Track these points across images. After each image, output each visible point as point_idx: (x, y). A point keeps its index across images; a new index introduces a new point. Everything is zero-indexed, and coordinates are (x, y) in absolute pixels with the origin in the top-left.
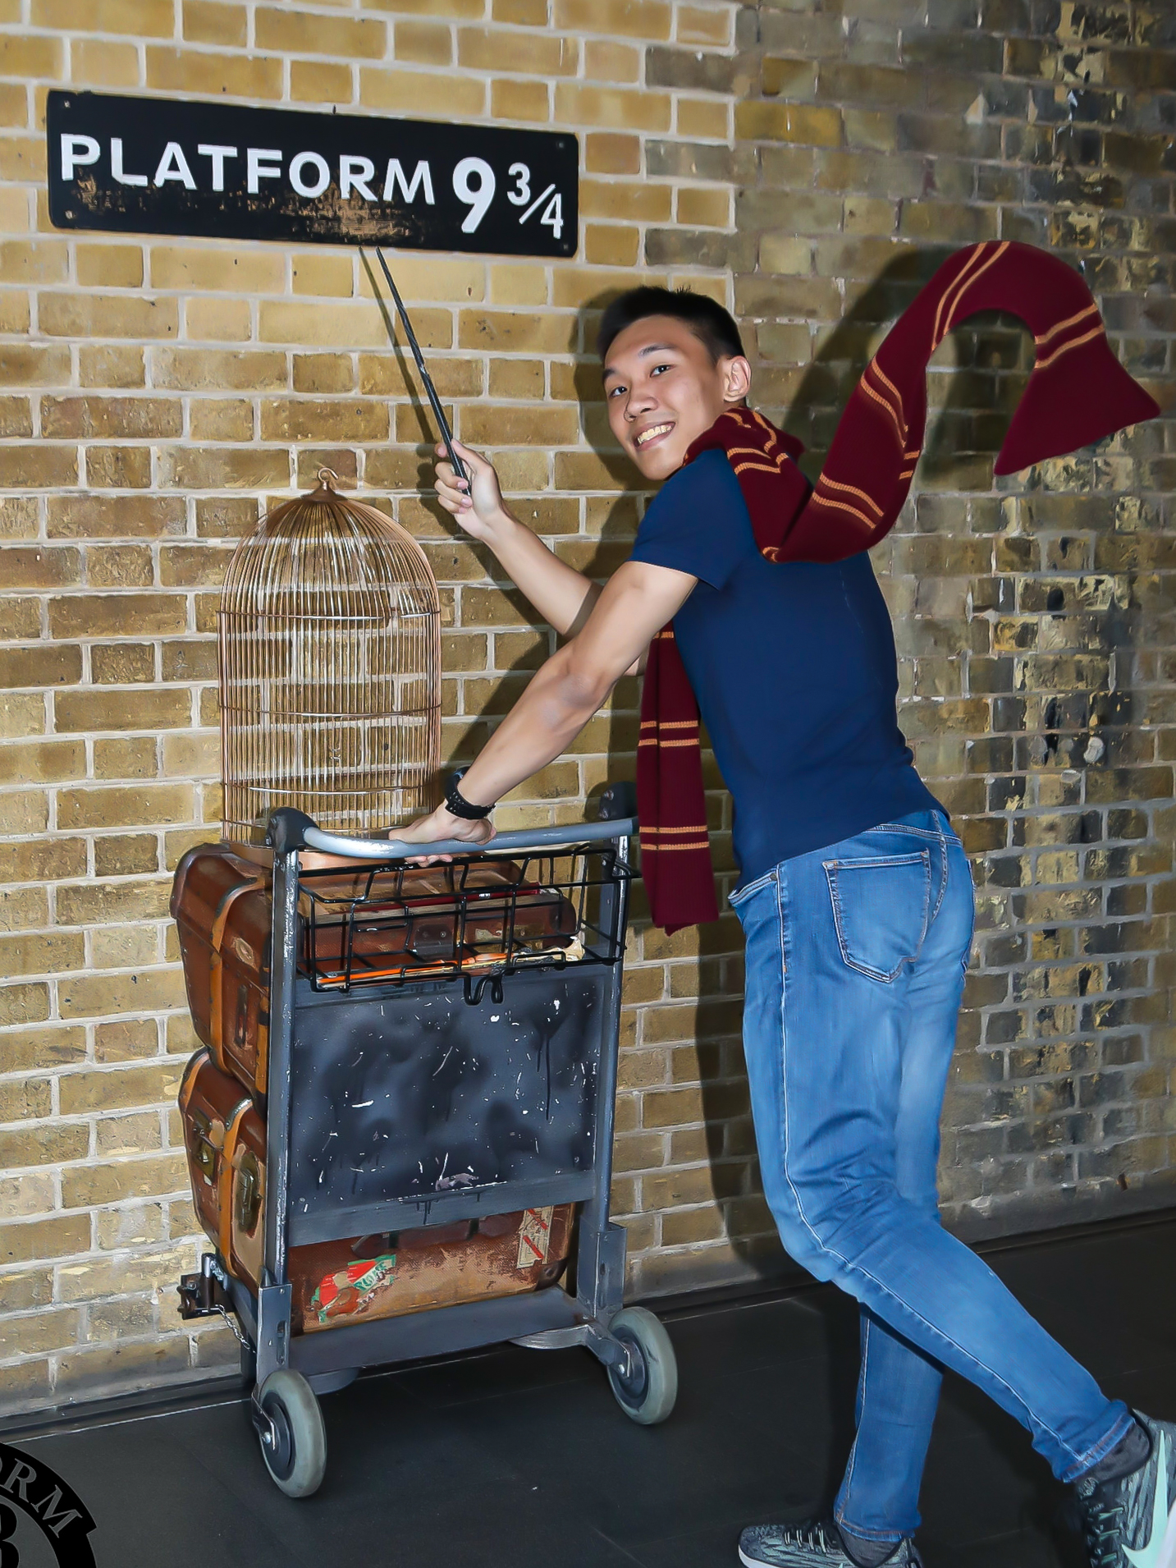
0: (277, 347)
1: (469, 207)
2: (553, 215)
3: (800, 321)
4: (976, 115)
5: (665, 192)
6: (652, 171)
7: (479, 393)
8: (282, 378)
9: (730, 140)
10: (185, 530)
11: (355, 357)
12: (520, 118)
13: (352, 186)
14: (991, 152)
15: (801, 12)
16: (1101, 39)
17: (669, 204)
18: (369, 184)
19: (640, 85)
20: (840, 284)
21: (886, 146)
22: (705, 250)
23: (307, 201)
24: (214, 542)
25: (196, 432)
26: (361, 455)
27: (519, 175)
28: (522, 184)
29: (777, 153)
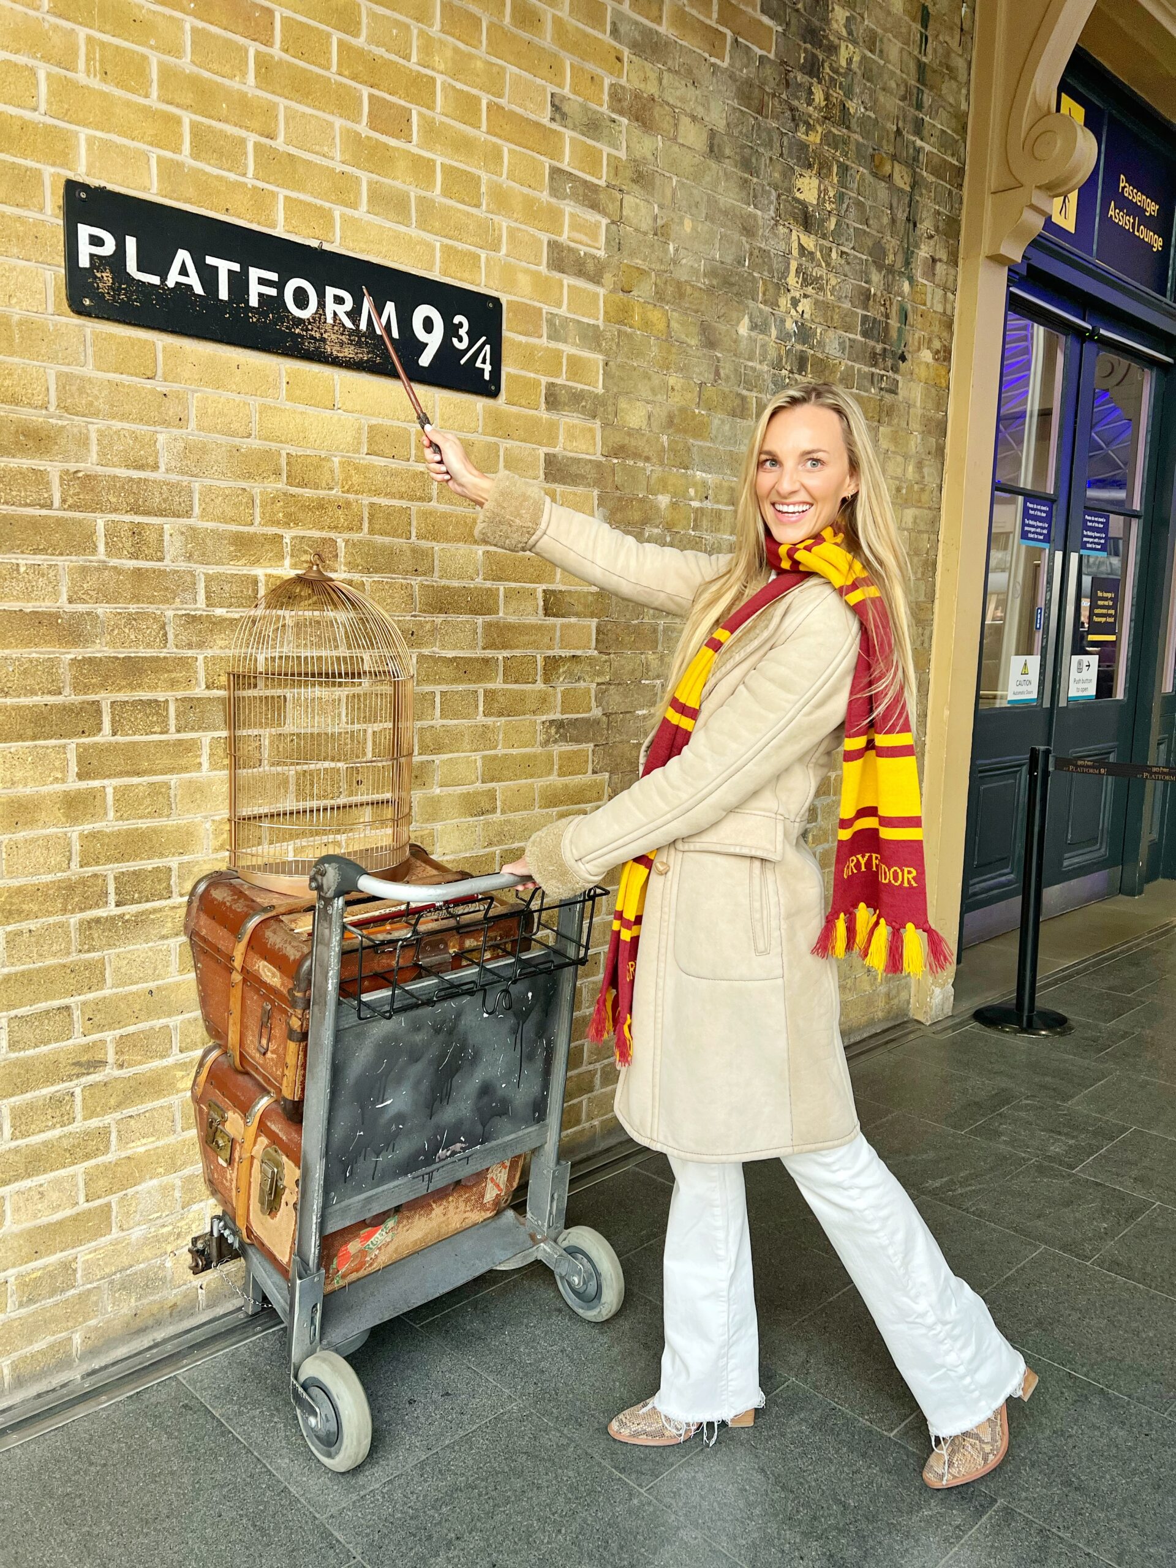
0: (274, 446)
1: (424, 345)
2: (484, 362)
3: (641, 464)
4: (743, 329)
5: (558, 354)
6: (549, 337)
7: (430, 500)
8: (277, 473)
9: (600, 323)
10: (195, 601)
11: (336, 460)
12: (461, 280)
13: (335, 314)
14: (750, 359)
15: (645, 234)
16: (809, 290)
17: (561, 363)
18: (348, 314)
19: (543, 268)
20: (665, 438)
21: (693, 342)
22: (584, 404)
23: (299, 321)
24: (220, 612)
25: (204, 515)
26: (341, 544)
27: (461, 325)
28: (462, 332)
29: (630, 337)
